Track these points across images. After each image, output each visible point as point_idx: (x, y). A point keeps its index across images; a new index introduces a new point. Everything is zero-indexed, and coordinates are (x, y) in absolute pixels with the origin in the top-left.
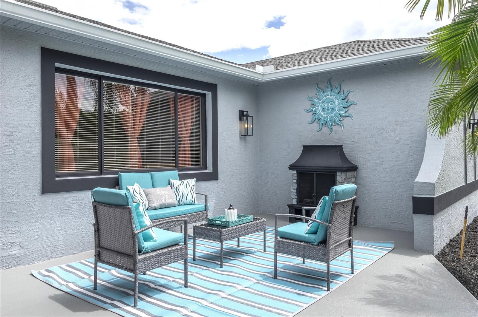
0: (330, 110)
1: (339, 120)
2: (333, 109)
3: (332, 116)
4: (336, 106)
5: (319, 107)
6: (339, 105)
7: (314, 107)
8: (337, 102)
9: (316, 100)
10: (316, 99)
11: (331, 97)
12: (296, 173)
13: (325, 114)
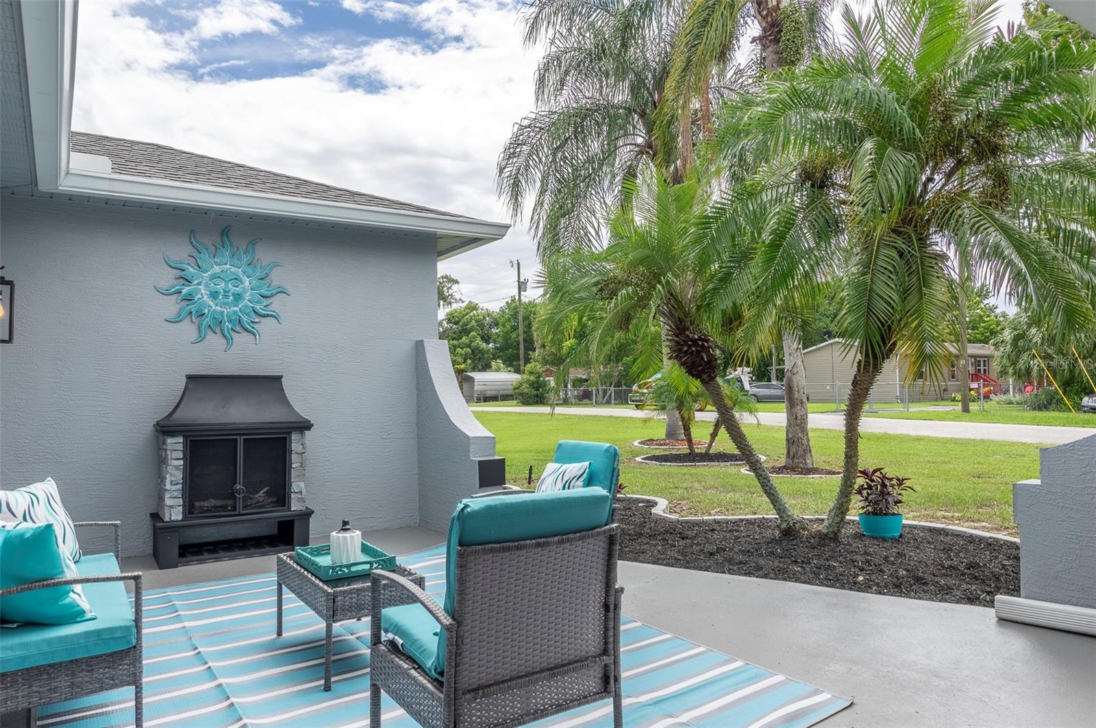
0: (231, 298)
1: (252, 322)
2: (238, 297)
3: (235, 312)
4: (245, 291)
5: (200, 287)
6: (252, 289)
7: (187, 283)
8: (247, 283)
9: (191, 269)
10: (192, 267)
11: (233, 269)
12: (181, 441)
13: (216, 305)
